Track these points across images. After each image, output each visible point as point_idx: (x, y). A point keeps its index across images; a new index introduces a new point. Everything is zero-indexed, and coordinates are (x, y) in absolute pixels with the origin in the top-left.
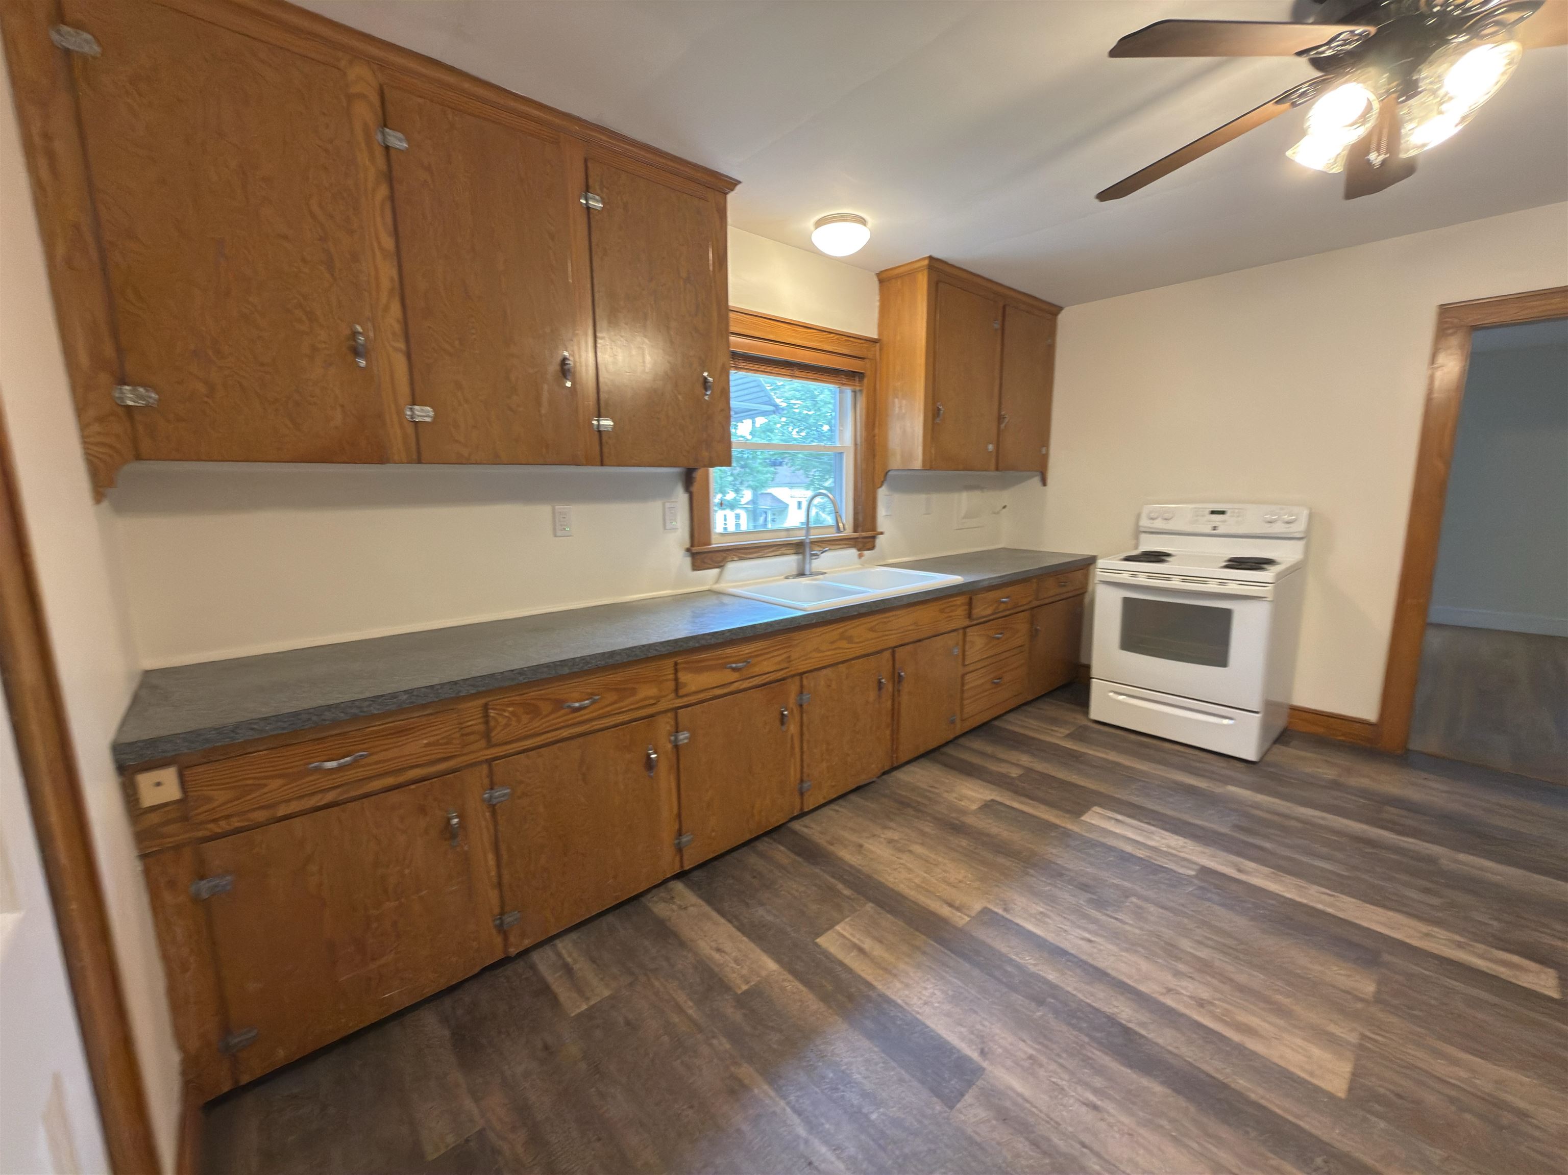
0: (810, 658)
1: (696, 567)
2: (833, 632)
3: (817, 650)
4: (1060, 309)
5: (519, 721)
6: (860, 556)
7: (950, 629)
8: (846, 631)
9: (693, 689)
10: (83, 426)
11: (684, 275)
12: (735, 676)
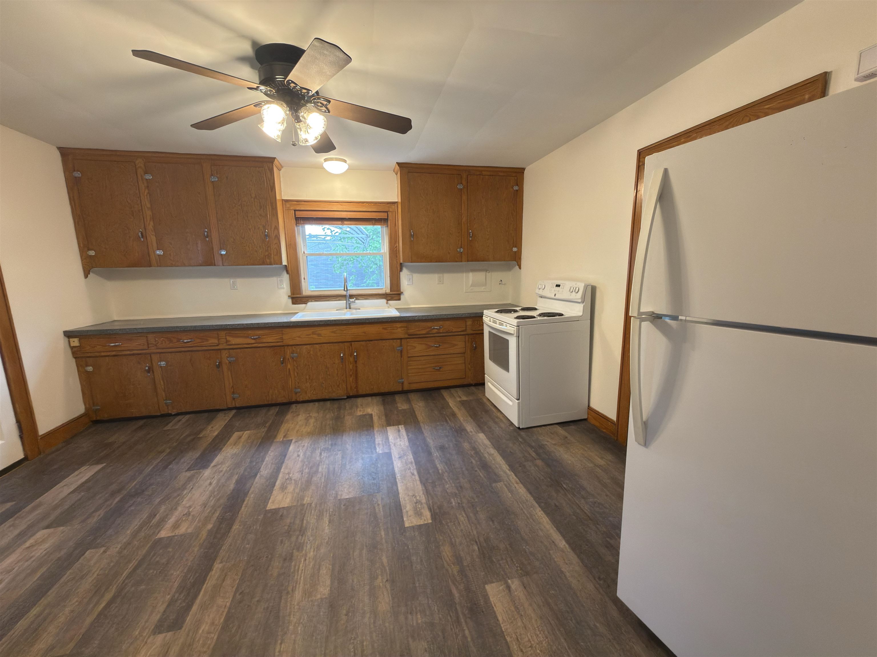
0: (295, 340)
1: (294, 303)
2: (309, 331)
3: (299, 337)
4: (524, 169)
5: (165, 343)
6: (387, 303)
7: (391, 338)
8: (317, 331)
9: (233, 343)
10: (82, 260)
11: (253, 196)
12: (253, 341)
